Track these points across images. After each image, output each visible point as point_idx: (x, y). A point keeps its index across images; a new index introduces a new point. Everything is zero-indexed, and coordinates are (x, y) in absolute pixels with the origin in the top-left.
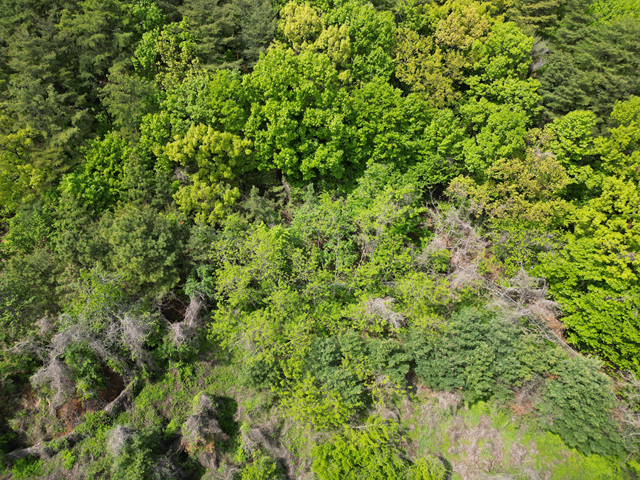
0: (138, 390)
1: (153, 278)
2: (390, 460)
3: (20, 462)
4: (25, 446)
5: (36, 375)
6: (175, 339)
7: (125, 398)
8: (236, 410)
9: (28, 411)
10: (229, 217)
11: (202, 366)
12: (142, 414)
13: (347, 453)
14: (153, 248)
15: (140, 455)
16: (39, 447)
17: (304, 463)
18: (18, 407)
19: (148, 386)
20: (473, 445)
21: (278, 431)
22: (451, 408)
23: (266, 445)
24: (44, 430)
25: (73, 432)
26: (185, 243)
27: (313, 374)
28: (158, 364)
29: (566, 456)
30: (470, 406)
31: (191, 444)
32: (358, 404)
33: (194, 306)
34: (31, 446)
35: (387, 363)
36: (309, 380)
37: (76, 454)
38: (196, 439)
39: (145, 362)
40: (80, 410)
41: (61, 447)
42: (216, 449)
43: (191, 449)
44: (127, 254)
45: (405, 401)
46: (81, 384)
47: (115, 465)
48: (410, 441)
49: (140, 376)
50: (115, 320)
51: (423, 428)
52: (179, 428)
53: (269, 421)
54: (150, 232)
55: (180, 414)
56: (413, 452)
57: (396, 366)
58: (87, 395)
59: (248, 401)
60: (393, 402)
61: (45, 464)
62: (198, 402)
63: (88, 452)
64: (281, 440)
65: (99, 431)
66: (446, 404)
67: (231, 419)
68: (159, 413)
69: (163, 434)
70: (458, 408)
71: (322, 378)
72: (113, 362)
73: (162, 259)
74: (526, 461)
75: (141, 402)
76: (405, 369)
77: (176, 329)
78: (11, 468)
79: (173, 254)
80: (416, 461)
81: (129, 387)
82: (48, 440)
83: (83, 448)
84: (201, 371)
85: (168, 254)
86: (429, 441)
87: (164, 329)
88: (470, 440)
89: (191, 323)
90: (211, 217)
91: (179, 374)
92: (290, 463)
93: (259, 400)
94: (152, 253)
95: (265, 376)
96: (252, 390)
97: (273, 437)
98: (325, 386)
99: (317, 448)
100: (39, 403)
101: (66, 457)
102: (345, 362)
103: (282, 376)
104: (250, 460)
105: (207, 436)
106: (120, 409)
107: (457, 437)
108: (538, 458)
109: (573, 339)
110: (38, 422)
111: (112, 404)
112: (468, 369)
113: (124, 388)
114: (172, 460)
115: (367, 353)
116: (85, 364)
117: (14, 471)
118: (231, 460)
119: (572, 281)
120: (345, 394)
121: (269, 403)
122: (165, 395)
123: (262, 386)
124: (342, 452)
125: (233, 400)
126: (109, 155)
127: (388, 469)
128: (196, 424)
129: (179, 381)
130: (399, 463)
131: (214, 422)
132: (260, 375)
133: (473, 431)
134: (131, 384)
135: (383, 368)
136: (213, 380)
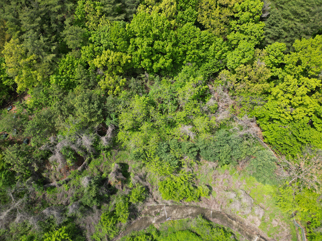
0: (90, 161)
1: (93, 120)
2: (188, 187)
3: (49, 188)
4: (50, 183)
5: (51, 158)
6: (104, 143)
7: (85, 165)
8: (128, 168)
9: (49, 170)
10: (123, 92)
11: (114, 151)
12: (92, 171)
13: (172, 184)
14: (92, 108)
15: (94, 187)
16: (55, 183)
17: (155, 187)
18: (45, 169)
19: (93, 159)
20: (221, 181)
21: (145, 176)
22: (213, 168)
23: (141, 181)
24: (56, 177)
25: (67, 178)
26: (105, 104)
27: (159, 156)
28: (96, 151)
29: (257, 185)
30: (221, 166)
31: (112, 182)
32: (177, 167)
33: (110, 129)
34: (52, 182)
35: (188, 151)
36: (157, 158)
37: (69, 185)
38: (114, 180)
39: (92, 152)
40: (68, 169)
41: (63, 183)
42: (122, 183)
43: (112, 184)
44: (82, 111)
45: (195, 164)
46: (68, 161)
47: (86, 191)
48: (197, 179)
49: (90, 156)
50: (80, 137)
51: (202, 175)
52: (107, 176)
53: (142, 172)
54: (91, 102)
55: (107, 170)
56: (198, 183)
57: (192, 153)
58: (71, 165)
59: (133, 165)
60: (191, 165)
61: (58, 189)
62: (114, 166)
63: (74, 185)
64: (146, 179)
65: (77, 177)
66: (211, 166)
67: (127, 171)
68: (99, 170)
69: (101, 178)
70: (217, 167)
71: (162, 158)
72: (79, 152)
73: (96, 112)
74: (241, 187)
75: (91, 166)
76: (195, 154)
77: (103, 139)
78: (46, 190)
79: (101, 110)
80: (198, 187)
81: (86, 160)
82: (58, 180)
83: (71, 183)
84: (114, 154)
85: (99, 110)
86: (204, 179)
87: (99, 140)
88: (220, 179)
89: (109, 136)
90: (115, 92)
91: (105, 155)
92: (150, 187)
93: (138, 165)
94: (92, 110)
95: (140, 157)
96: (134, 161)
97: (143, 178)
98: (163, 160)
99: (160, 183)
100: (52, 167)
101: (65, 187)
102: (171, 152)
103: (147, 156)
104: (135, 187)
105: (118, 179)
106: (84, 169)
107: (215, 178)
108: (246, 186)
109: (266, 140)
110: (53, 174)
111: (80, 167)
112: (220, 154)
113: (84, 161)
114: (106, 188)
115: (180, 148)
116: (69, 154)
117: (47, 191)
118: (128, 187)
119: (267, 118)
120: (171, 163)
121: (142, 166)
122: (100, 163)
123: (138, 160)
124: (170, 184)
125: (127, 164)
126: (69, 65)
127: (187, 190)
128: (114, 175)
129: (105, 158)
130: (192, 188)
131: (121, 174)
132: (138, 157)
133: (221, 176)
134: (87, 159)
135: (187, 153)
136: (119, 157)
